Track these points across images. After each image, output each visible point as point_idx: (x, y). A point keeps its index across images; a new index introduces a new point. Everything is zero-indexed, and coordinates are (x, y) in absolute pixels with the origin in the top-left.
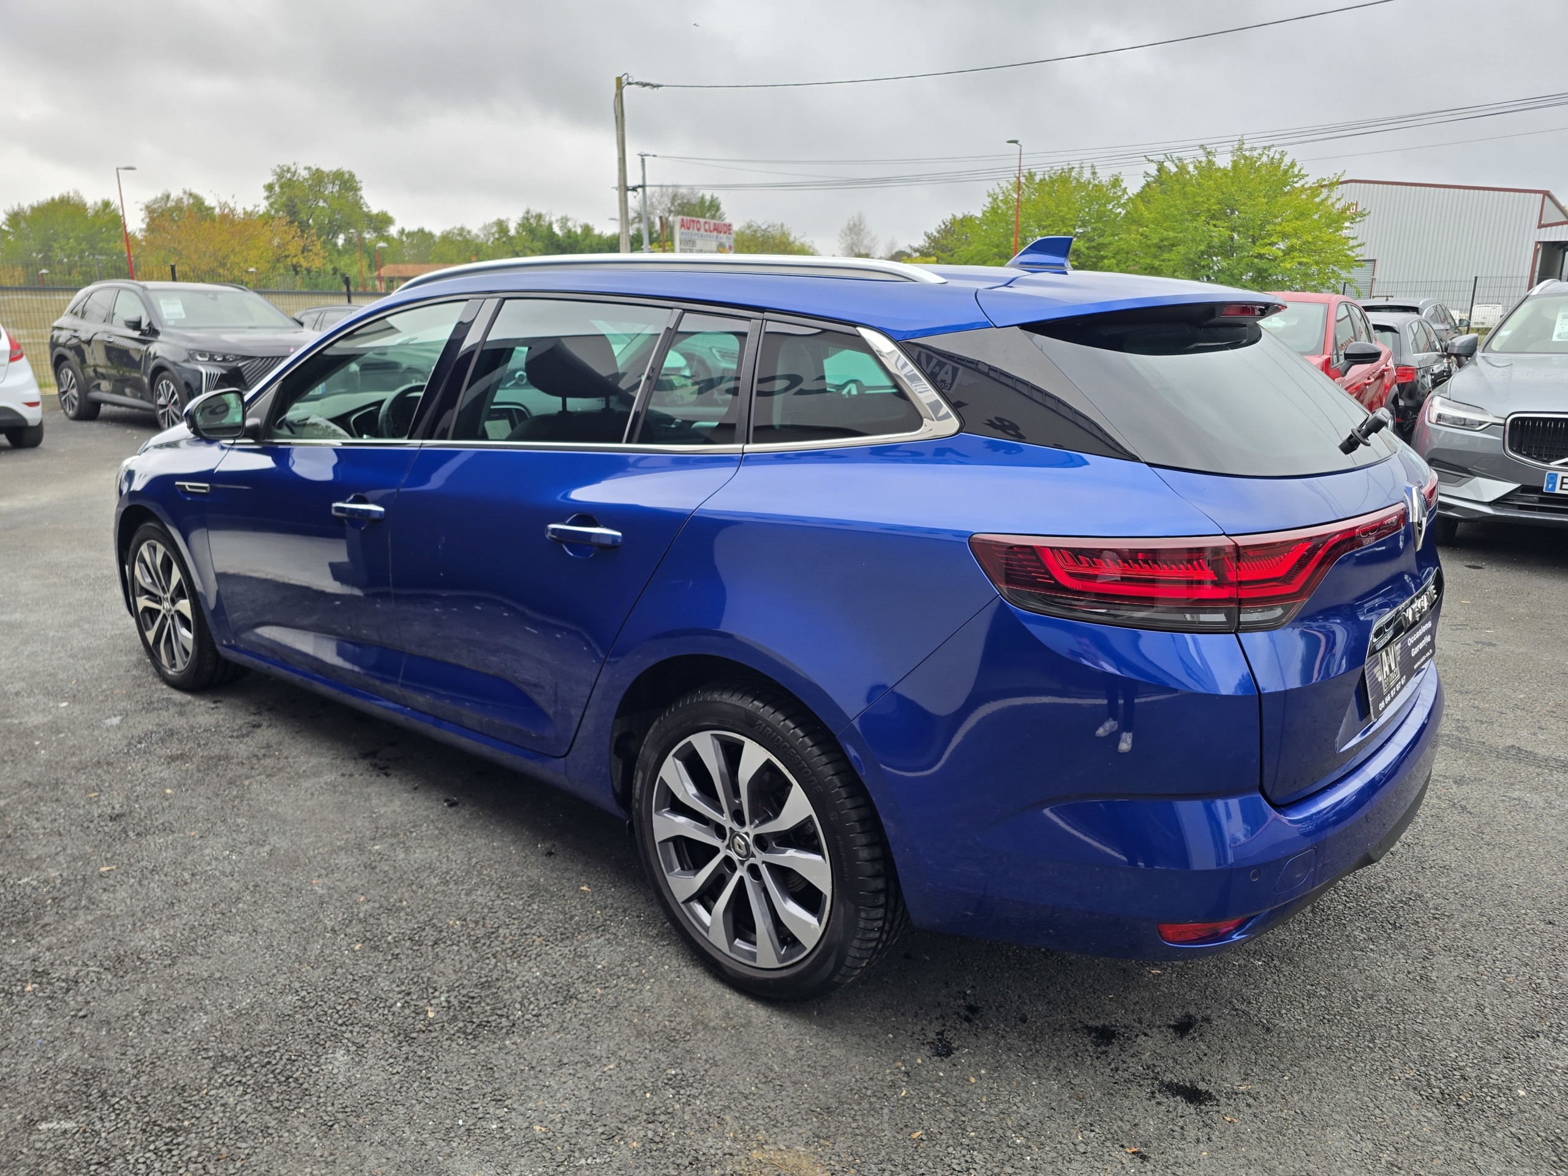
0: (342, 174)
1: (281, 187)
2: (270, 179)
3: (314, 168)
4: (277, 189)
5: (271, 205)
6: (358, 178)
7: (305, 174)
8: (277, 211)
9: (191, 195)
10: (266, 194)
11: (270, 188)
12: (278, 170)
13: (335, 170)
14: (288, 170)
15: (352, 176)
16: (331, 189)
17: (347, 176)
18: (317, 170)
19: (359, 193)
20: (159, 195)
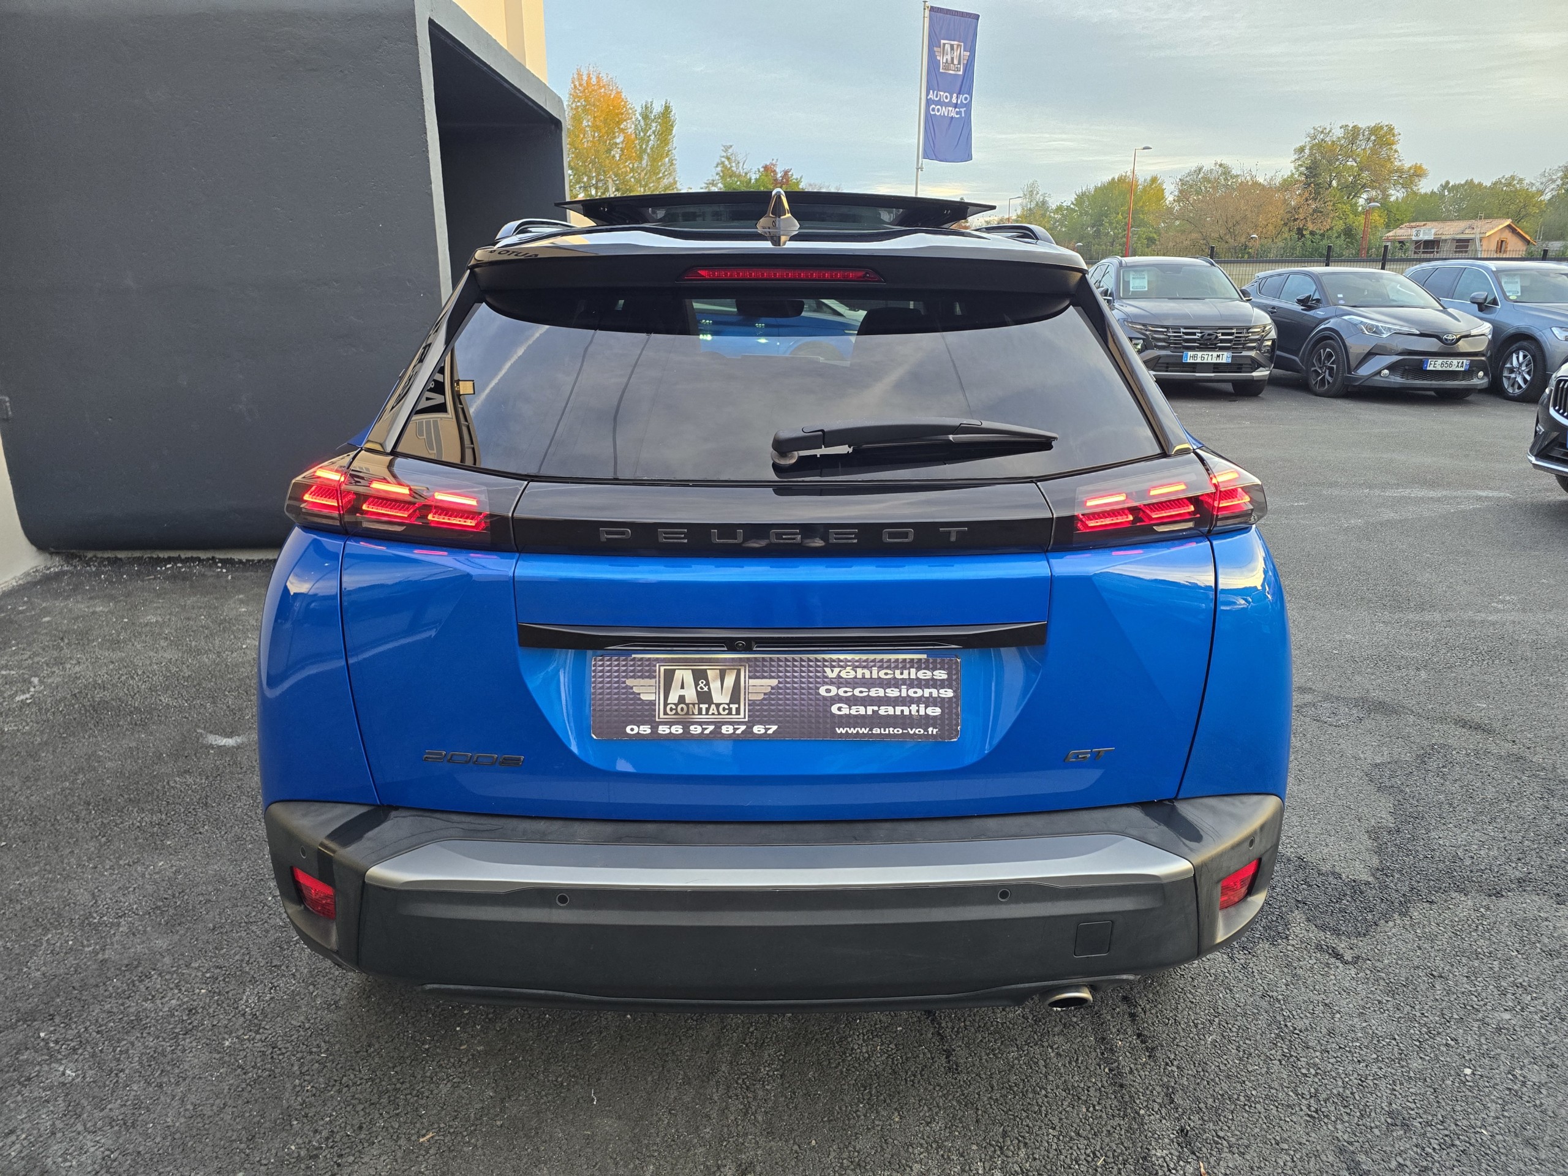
0: (1382, 128)
1: (1311, 149)
2: (1304, 141)
3: (1351, 126)
4: (1307, 151)
5: (1297, 169)
6: (1396, 132)
7: (1338, 133)
8: (1301, 173)
9: (1221, 165)
10: (1296, 157)
11: (1301, 150)
12: (1312, 132)
13: (1373, 125)
14: (1322, 132)
15: (1391, 129)
16: (1363, 146)
17: (1385, 128)
18: (1354, 127)
19: (1394, 147)
20: (1193, 169)
